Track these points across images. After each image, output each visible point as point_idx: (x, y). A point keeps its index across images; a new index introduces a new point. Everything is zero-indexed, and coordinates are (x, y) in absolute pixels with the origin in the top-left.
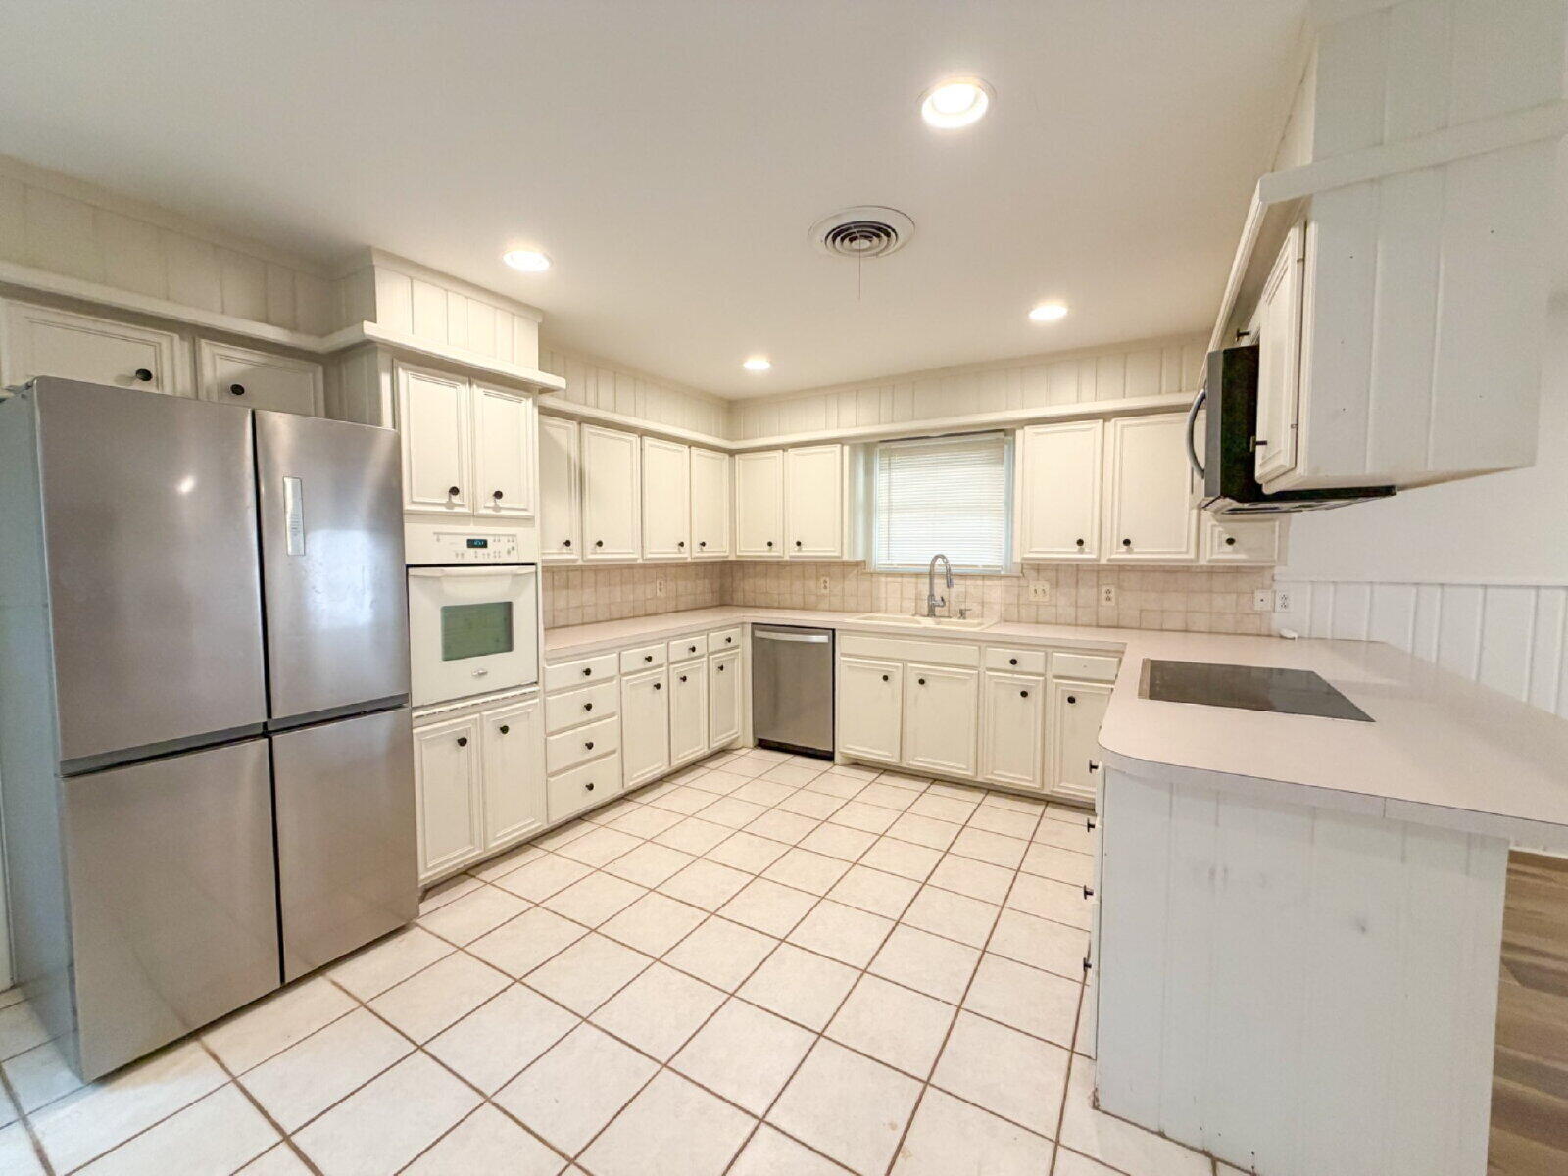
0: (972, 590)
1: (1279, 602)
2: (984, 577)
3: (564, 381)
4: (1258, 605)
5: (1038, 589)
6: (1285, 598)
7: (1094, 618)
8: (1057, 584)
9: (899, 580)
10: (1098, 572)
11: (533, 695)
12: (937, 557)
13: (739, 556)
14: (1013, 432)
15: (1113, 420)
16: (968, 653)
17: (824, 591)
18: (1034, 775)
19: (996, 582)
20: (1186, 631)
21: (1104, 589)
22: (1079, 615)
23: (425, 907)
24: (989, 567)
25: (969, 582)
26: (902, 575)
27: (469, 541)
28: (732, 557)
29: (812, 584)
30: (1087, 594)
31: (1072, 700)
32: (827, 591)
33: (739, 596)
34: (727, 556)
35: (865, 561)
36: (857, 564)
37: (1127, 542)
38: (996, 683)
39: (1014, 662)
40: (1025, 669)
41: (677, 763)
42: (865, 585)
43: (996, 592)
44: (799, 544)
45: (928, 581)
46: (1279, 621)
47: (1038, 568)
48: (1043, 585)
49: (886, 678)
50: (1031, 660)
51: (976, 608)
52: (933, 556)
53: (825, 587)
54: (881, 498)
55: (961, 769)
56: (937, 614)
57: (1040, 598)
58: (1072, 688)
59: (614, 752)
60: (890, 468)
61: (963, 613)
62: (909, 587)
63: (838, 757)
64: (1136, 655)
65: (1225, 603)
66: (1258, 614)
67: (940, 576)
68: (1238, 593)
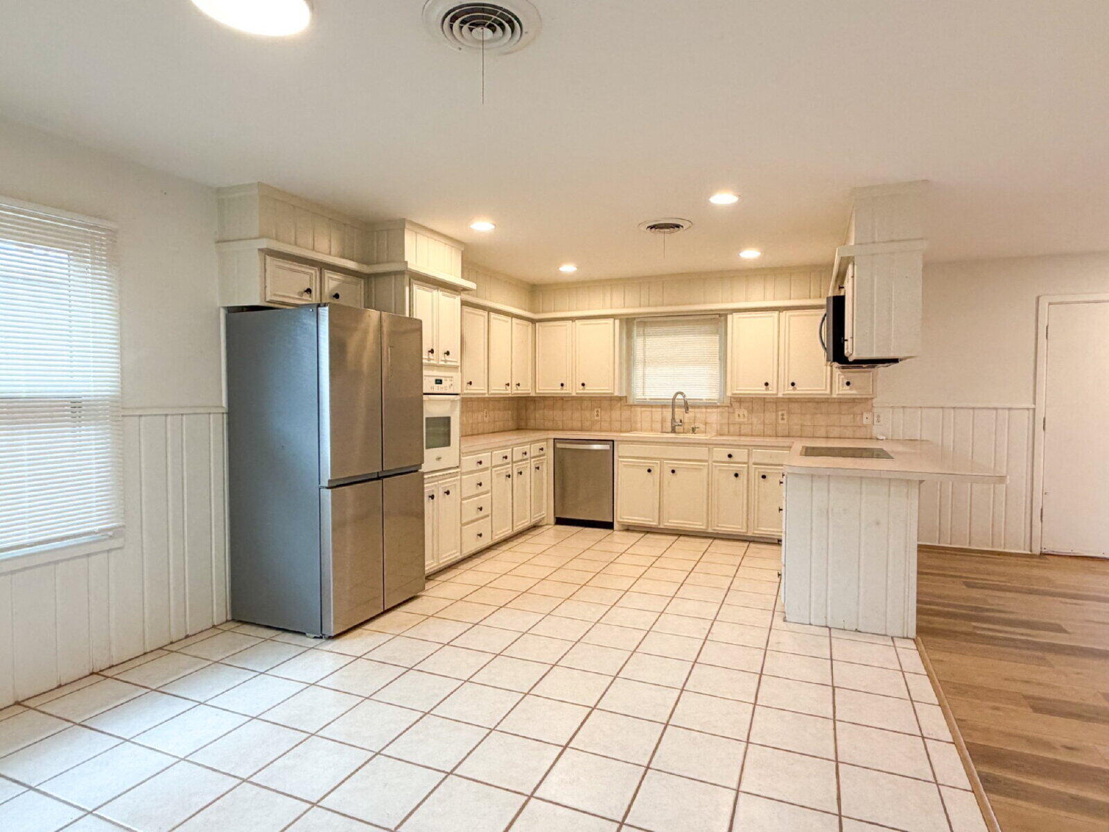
0: (698, 415)
1: (876, 419)
2: (706, 407)
3: (475, 285)
4: (865, 422)
5: (741, 413)
6: (878, 416)
7: (774, 432)
8: (751, 411)
9: (650, 409)
10: (777, 402)
11: (456, 474)
12: (677, 393)
13: (539, 393)
14: (726, 315)
15: (784, 312)
16: (702, 453)
17: (596, 418)
18: (742, 526)
19: (714, 410)
20: (827, 438)
21: (780, 413)
22: (766, 429)
23: (428, 585)
24: (710, 400)
25: (697, 410)
26: (652, 406)
27: (436, 380)
28: (533, 394)
29: (587, 414)
30: (770, 417)
31: (764, 477)
32: (599, 418)
33: (532, 423)
34: (529, 394)
35: (626, 397)
36: (620, 399)
37: (793, 384)
38: (720, 470)
39: (730, 456)
40: (737, 460)
41: (516, 529)
42: (626, 414)
43: (714, 417)
44: (583, 385)
45: (671, 410)
46: (876, 431)
47: (739, 400)
48: (743, 412)
49: (649, 471)
50: (740, 455)
51: (702, 427)
52: (674, 393)
53: (597, 415)
54: (639, 353)
55: (699, 526)
56: (677, 431)
57: (742, 420)
58: (763, 470)
59: (488, 516)
60: (644, 335)
61: (693, 430)
62: (657, 414)
63: (616, 526)
64: (798, 445)
65: (847, 419)
66: (865, 426)
67: (680, 407)
68: (854, 414)
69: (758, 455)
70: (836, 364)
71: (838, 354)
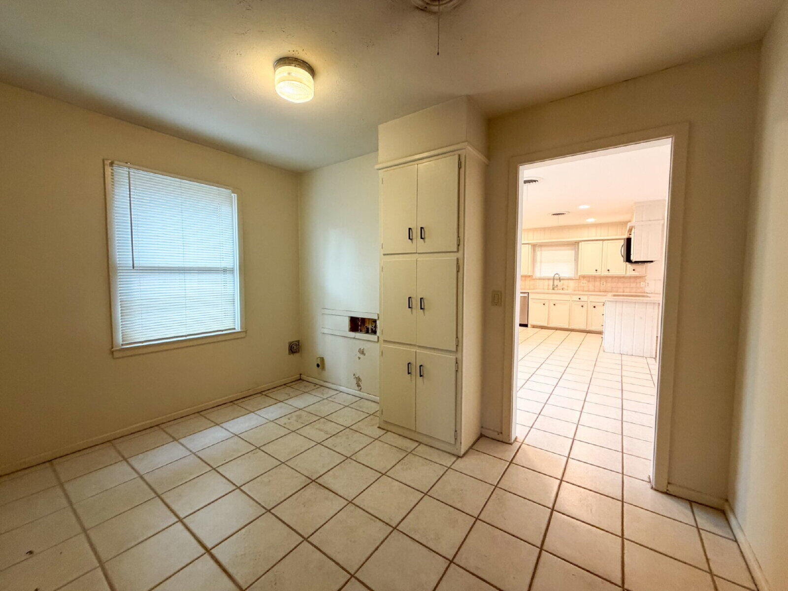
0: (565, 283)
2: (568, 280)
4: (642, 286)
6: (648, 284)
7: (599, 290)
8: (589, 281)
9: (543, 281)
10: (601, 278)
12: (555, 275)
14: (578, 243)
15: (605, 241)
16: (567, 297)
19: (572, 281)
21: (602, 282)
22: (595, 289)
24: (570, 277)
25: (564, 281)
26: (544, 279)
30: (597, 283)
31: (594, 307)
36: (529, 276)
37: (608, 270)
38: (575, 304)
39: (580, 299)
40: (582, 301)
42: (532, 282)
43: (572, 284)
45: (552, 281)
46: (647, 290)
47: (584, 277)
48: (585, 281)
49: (544, 304)
50: (584, 298)
51: (566, 288)
54: (538, 258)
55: (567, 327)
56: (555, 289)
57: (584, 285)
58: (594, 304)
60: (541, 250)
61: (563, 289)
62: (546, 282)
63: (529, 326)
64: (610, 294)
65: (633, 285)
66: (641, 288)
67: (557, 280)
68: (636, 283)
69: (592, 298)
70: (627, 263)
71: (628, 259)
